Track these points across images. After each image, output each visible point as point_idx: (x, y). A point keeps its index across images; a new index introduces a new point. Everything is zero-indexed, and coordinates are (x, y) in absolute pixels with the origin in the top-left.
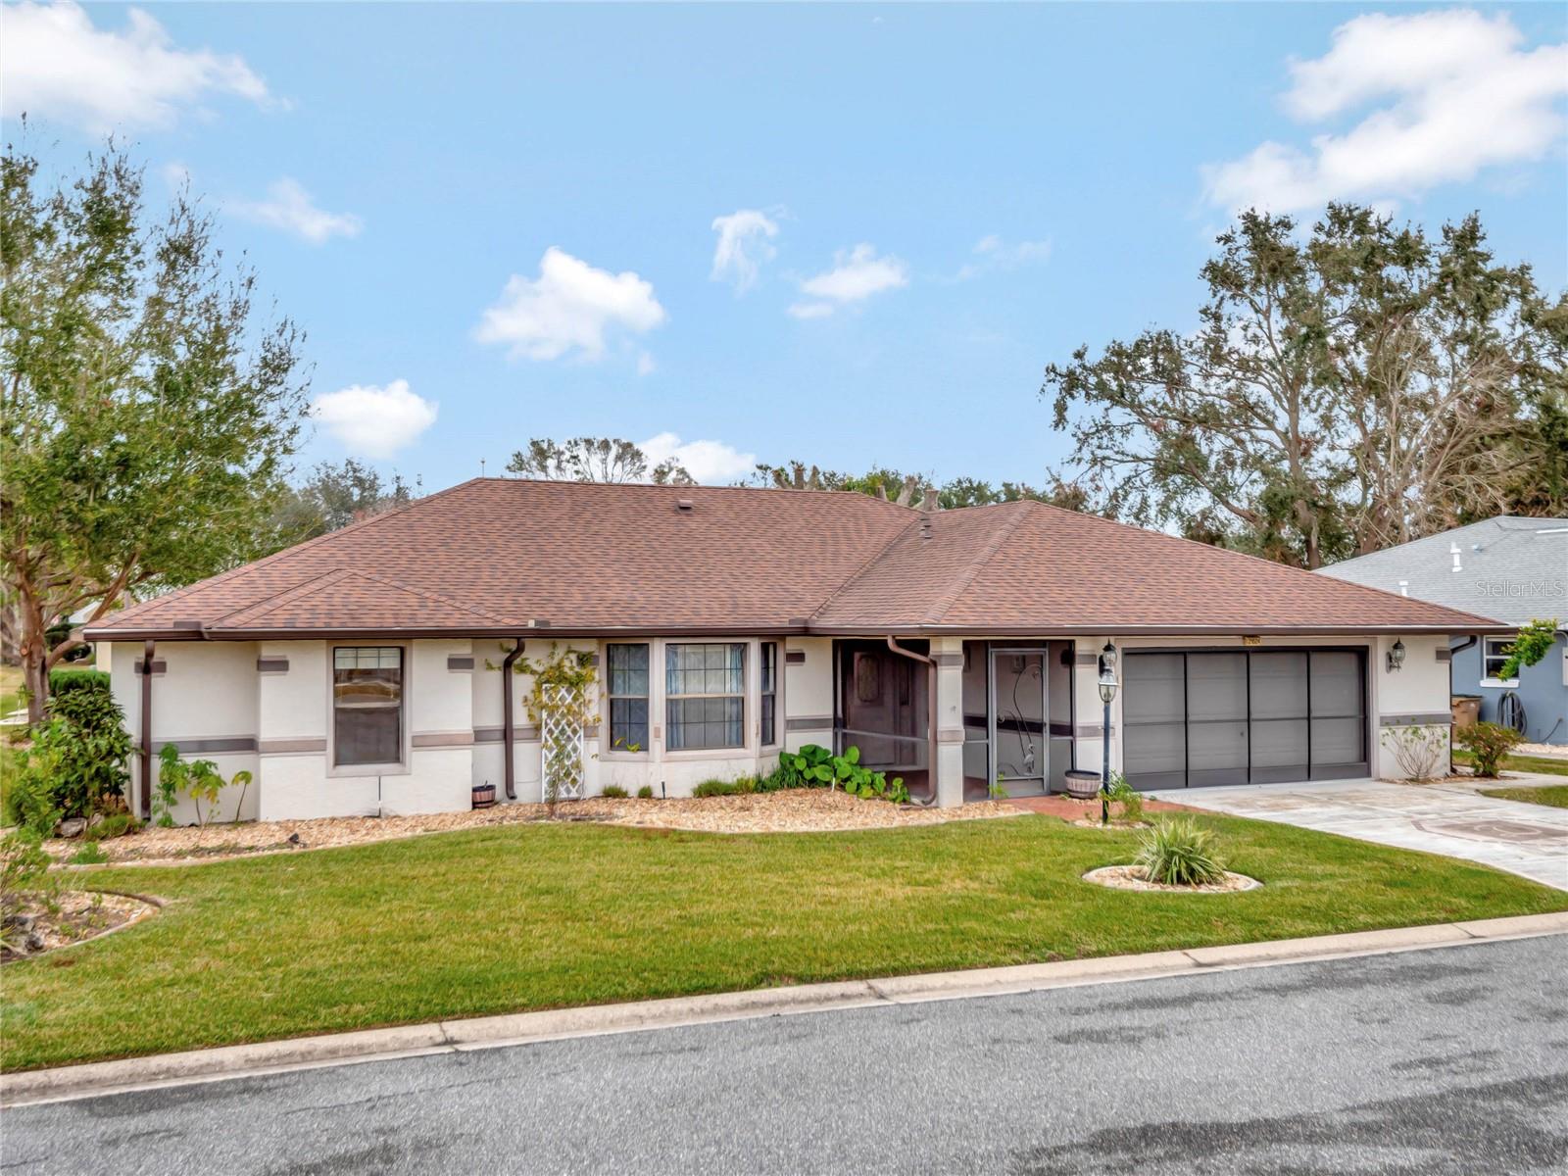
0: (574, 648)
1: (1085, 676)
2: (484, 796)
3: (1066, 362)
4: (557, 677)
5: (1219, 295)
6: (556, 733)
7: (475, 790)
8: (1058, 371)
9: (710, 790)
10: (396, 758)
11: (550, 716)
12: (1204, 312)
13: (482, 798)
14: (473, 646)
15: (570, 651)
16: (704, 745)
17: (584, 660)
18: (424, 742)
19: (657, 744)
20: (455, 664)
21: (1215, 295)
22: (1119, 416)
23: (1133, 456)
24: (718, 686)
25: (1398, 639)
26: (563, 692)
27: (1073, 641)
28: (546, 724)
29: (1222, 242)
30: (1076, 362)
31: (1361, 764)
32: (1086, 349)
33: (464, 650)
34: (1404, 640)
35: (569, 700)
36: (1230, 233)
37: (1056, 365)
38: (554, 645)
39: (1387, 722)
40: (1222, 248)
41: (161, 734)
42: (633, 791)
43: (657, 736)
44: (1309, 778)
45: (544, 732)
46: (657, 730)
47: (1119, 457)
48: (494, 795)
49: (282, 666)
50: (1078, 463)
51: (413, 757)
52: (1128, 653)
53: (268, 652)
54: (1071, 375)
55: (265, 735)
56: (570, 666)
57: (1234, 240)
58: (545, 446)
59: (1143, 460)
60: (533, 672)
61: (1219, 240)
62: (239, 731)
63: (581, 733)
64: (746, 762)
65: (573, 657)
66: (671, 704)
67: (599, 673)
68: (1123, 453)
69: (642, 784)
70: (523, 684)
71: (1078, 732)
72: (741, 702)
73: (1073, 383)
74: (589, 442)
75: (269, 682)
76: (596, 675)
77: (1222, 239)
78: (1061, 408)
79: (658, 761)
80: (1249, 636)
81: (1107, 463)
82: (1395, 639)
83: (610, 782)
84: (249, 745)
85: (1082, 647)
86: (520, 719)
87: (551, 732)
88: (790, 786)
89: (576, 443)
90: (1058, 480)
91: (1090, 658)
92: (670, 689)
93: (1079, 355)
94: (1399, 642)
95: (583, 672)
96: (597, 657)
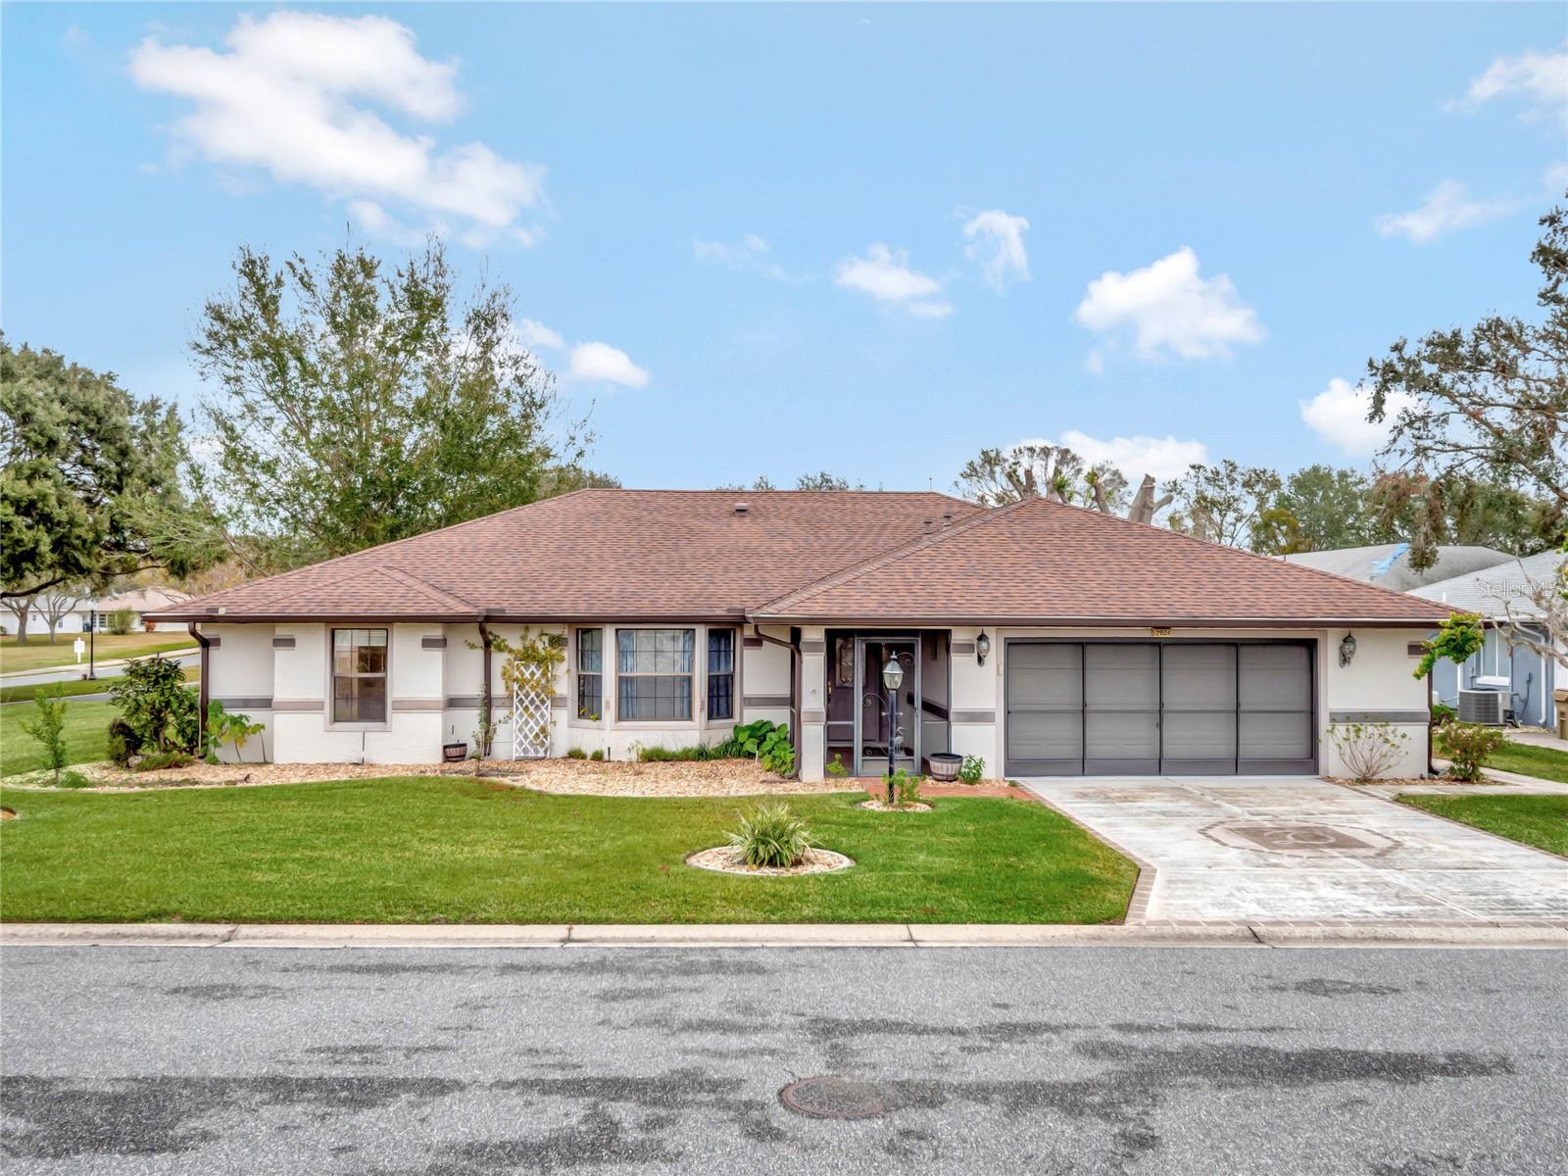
0: (546, 631)
1: (961, 664)
2: (453, 752)
3: (1383, 355)
4: (528, 656)
5: (1554, 278)
6: (526, 702)
7: (445, 747)
8: (1375, 365)
9: (654, 756)
10: (382, 718)
11: (521, 688)
12: (1542, 296)
13: (453, 753)
14: (444, 628)
15: (542, 634)
16: (655, 718)
17: (557, 642)
18: (405, 706)
19: (609, 713)
20: (427, 643)
21: (1550, 279)
22: (1439, 405)
23: (1453, 445)
24: (667, 667)
25: (1351, 631)
26: (533, 668)
27: (950, 631)
28: (518, 695)
29: (1547, 224)
30: (1395, 356)
31: (1308, 762)
32: (1405, 342)
33: (436, 632)
34: (1355, 632)
35: (538, 675)
36: (1554, 213)
37: (1374, 360)
38: (527, 629)
39: (1335, 718)
40: (1546, 229)
41: (217, 692)
42: (590, 753)
43: (608, 708)
44: (1236, 773)
45: (515, 700)
46: (608, 703)
47: (1439, 446)
48: (465, 751)
49: (290, 642)
50: (1401, 455)
51: (395, 718)
52: (1011, 644)
53: (282, 631)
54: (1389, 368)
55: (279, 696)
56: (542, 646)
57: (1559, 220)
58: (993, 455)
59: (1465, 449)
60: (511, 651)
61: (1542, 222)
62: (258, 692)
63: (548, 703)
64: (690, 733)
65: (546, 639)
66: (623, 681)
67: (568, 653)
68: (1444, 443)
69: (597, 748)
70: (499, 660)
71: (952, 717)
72: (689, 680)
73: (1389, 376)
74: (1031, 450)
75: (281, 654)
76: (565, 654)
77: (1545, 221)
78: (1379, 402)
79: (608, 727)
80: (1156, 628)
81: (1430, 453)
82: (1346, 631)
83: (576, 746)
84: (266, 703)
85: (959, 636)
86: (499, 689)
87: (521, 701)
88: (733, 756)
89: (1020, 450)
90: (1382, 472)
91: (968, 648)
92: (619, 667)
93: (1397, 348)
94: (1350, 636)
95: (554, 652)
96: (566, 639)
